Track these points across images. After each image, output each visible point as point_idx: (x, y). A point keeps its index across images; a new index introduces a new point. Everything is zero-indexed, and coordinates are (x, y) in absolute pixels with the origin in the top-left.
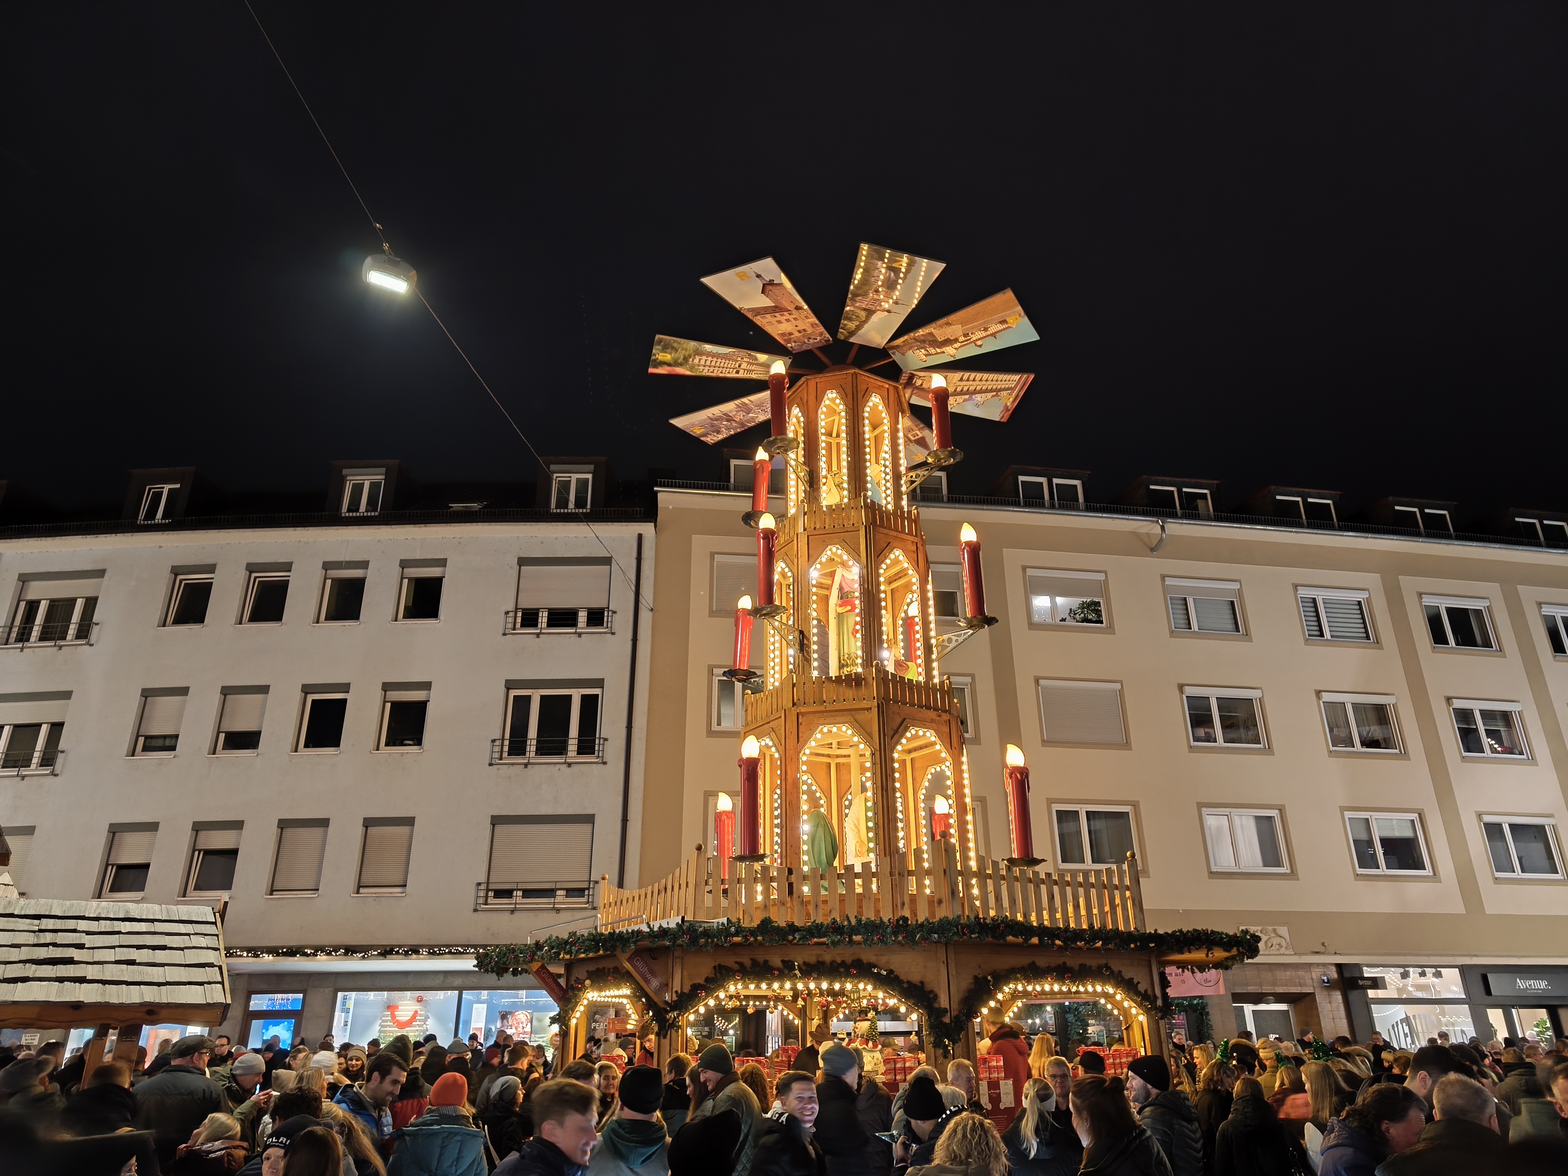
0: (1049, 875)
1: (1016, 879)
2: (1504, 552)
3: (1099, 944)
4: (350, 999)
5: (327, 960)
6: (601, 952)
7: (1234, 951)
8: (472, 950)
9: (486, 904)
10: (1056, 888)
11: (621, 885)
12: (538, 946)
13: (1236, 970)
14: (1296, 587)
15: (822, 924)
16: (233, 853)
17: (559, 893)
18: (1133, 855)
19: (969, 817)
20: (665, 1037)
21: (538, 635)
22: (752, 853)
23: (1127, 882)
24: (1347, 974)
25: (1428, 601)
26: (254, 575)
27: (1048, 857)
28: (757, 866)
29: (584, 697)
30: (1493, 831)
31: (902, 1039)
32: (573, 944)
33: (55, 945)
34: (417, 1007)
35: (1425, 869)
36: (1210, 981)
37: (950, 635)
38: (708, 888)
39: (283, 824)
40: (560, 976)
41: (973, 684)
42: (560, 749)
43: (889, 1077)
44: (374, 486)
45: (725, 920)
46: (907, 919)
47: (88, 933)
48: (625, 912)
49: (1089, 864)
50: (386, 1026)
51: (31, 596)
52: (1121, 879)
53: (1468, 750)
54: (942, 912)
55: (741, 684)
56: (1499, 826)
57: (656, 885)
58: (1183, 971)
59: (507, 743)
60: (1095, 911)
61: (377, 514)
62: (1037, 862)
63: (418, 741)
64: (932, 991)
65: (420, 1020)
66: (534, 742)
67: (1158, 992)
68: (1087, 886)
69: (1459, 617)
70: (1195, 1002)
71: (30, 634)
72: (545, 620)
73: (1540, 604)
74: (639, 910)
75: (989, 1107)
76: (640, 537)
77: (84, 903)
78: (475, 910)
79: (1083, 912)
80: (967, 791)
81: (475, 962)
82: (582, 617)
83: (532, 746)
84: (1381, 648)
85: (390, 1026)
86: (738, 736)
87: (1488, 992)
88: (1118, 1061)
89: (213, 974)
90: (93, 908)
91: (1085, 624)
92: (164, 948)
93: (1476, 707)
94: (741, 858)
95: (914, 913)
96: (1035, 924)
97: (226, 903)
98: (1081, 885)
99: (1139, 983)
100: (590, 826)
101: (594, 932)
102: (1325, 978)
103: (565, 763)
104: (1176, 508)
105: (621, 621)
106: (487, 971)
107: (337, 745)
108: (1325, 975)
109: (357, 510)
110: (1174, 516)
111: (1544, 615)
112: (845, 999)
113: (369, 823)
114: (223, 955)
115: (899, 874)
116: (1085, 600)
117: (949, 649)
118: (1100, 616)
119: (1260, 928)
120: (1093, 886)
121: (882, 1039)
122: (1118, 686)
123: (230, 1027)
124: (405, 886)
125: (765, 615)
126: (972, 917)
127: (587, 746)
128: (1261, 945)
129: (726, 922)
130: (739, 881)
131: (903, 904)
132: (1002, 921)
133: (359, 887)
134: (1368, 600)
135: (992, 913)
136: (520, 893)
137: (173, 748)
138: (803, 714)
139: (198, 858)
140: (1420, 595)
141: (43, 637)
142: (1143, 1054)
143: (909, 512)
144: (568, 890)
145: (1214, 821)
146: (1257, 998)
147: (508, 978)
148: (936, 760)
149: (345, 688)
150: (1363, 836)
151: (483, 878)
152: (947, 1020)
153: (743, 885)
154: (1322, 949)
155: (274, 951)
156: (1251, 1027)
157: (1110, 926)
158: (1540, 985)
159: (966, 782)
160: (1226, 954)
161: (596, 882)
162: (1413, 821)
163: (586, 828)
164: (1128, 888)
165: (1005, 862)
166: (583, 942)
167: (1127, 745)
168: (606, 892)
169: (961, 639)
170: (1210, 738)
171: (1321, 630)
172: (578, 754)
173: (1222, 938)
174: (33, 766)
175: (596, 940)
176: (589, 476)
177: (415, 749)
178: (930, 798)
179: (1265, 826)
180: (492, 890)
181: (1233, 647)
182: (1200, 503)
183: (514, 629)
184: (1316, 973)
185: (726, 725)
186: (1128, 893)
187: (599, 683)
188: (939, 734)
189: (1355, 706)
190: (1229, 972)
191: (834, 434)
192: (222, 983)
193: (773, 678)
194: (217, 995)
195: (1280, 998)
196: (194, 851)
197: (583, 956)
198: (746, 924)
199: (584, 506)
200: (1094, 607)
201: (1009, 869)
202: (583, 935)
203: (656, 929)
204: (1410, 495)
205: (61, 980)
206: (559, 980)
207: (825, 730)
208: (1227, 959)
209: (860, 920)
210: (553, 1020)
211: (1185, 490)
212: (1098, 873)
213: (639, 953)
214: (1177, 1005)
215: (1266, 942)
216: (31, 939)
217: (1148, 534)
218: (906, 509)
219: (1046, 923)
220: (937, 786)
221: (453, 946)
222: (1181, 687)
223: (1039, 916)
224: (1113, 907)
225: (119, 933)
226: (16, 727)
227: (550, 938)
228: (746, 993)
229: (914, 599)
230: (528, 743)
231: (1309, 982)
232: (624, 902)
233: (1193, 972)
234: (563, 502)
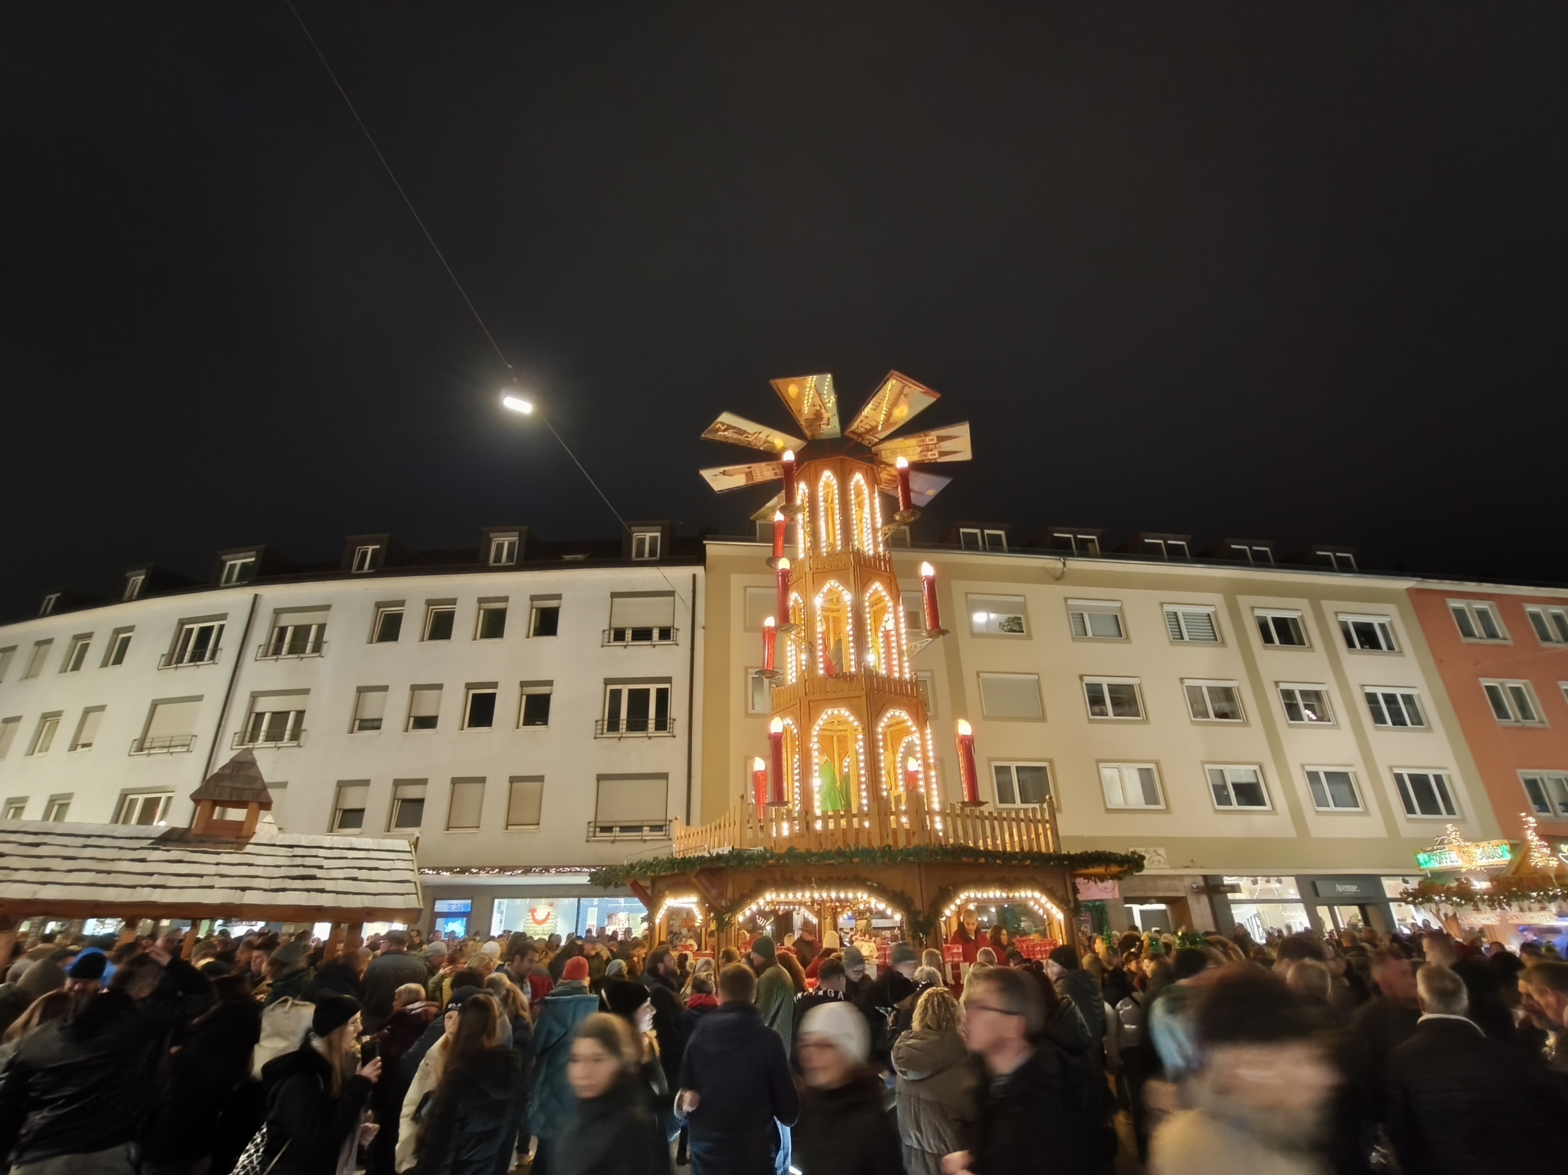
0: (990, 813)
1: (968, 816)
2: (1310, 576)
3: (1029, 862)
4: (504, 904)
5: (487, 877)
6: (676, 871)
7: (1126, 867)
8: (586, 870)
9: (595, 836)
10: (996, 823)
11: (688, 823)
12: (632, 866)
13: (1127, 880)
14: (1162, 604)
15: (831, 851)
16: (421, 801)
17: (645, 828)
18: (1051, 798)
19: (933, 773)
20: (722, 931)
21: (625, 647)
22: (779, 799)
23: (1047, 817)
24: (1211, 882)
25: (1259, 613)
26: (431, 608)
27: (990, 800)
28: (784, 809)
29: (659, 691)
30: (1313, 777)
31: (889, 932)
32: (657, 865)
33: (304, 866)
34: (550, 909)
35: (1265, 805)
36: (1108, 888)
37: (916, 643)
38: (749, 825)
39: (455, 781)
40: (647, 888)
41: (932, 677)
42: (643, 727)
43: (881, 960)
44: (512, 545)
45: (762, 848)
46: (891, 846)
47: (326, 858)
48: (692, 842)
49: (1018, 804)
50: (528, 923)
51: (282, 624)
52: (1042, 815)
53: (1292, 719)
54: (915, 841)
55: (768, 680)
56: (1317, 774)
57: (713, 823)
58: (1088, 882)
59: (606, 723)
60: (1025, 838)
61: (513, 564)
62: (982, 804)
63: (545, 722)
64: (909, 898)
65: (552, 919)
66: (625, 722)
67: (1071, 898)
68: (1018, 820)
69: (1281, 624)
70: (1097, 904)
71: (281, 650)
72: (630, 636)
73: (1337, 613)
74: (702, 841)
75: (953, 983)
76: (694, 576)
77: (322, 837)
78: (587, 841)
79: (1016, 839)
80: (931, 754)
81: (589, 878)
82: (656, 634)
83: (623, 725)
84: (1226, 647)
85: (531, 923)
86: (766, 717)
87: (1317, 894)
88: (1043, 949)
89: (410, 888)
90: (328, 840)
91: (1011, 633)
92: (376, 869)
93: (1296, 688)
94: (772, 804)
95: (896, 842)
96: (982, 848)
97: (418, 838)
98: (1014, 820)
99: (1057, 890)
100: (665, 782)
101: (671, 857)
102: (1194, 886)
103: (647, 736)
104: (1072, 549)
105: (682, 636)
106: (596, 884)
107: (490, 725)
108: (1194, 883)
109: (500, 561)
110: (1072, 555)
111: (1340, 622)
112: (848, 904)
113: (513, 780)
114: (417, 873)
115: (885, 814)
116: (1010, 616)
117: (915, 653)
118: (1021, 627)
119: (1143, 849)
120: (1022, 820)
121: (875, 932)
122: (1036, 677)
123: (421, 925)
124: (538, 824)
125: (784, 630)
126: (937, 845)
127: (662, 724)
128: (1145, 862)
129: (763, 850)
130: (771, 820)
131: (888, 835)
132: (959, 847)
133: (508, 825)
134: (1215, 613)
135: (951, 841)
136: (618, 829)
137: (378, 728)
138: (813, 701)
139: (398, 805)
140: (1253, 608)
141: (290, 652)
142: (1061, 943)
143: (884, 556)
144: (651, 827)
145: (1108, 772)
146: (1142, 901)
147: (611, 888)
148: (908, 732)
149: (495, 685)
150: (1219, 782)
151: (592, 819)
152: (921, 919)
153: (774, 824)
154: (1191, 864)
155: (450, 869)
156: (1138, 922)
157: (1036, 850)
158: (1352, 889)
159: (930, 747)
160: (1120, 869)
161: (671, 821)
162: (1255, 771)
163: (662, 783)
164: (1047, 822)
165: (960, 804)
166: (663, 864)
167: (1043, 718)
168: (678, 829)
169: (923, 645)
170: (1103, 713)
171: (1181, 634)
172: (656, 730)
173: (1117, 858)
174: (285, 741)
175: (672, 862)
176: (658, 534)
177: (543, 728)
178: (904, 759)
179: (1146, 777)
180: (598, 827)
181: (1117, 649)
182: (1090, 545)
183: (609, 642)
184: (1187, 882)
185: (758, 709)
186: (1048, 825)
187: (668, 680)
188: (910, 714)
189: (1209, 689)
190: (1122, 882)
191: (830, 501)
192: (417, 894)
193: (791, 676)
194: (413, 902)
195: (1160, 900)
196: (394, 799)
197: (663, 874)
198: (777, 851)
199: (655, 555)
200: (1017, 621)
201: (962, 809)
202: (663, 860)
203: (714, 855)
204: (1242, 538)
205: (308, 890)
206: (647, 891)
207: (829, 713)
208: (1120, 872)
209: (858, 848)
210: (644, 920)
211: (1079, 536)
212: (1026, 810)
213: (702, 872)
214: (1085, 906)
215: (1149, 859)
216: (287, 861)
217: (1053, 569)
218: (882, 554)
219: (990, 848)
220: (910, 751)
221: (573, 867)
222: (1081, 677)
223: (985, 842)
224: (1037, 835)
225: (346, 858)
226: (274, 713)
227: (640, 861)
228: (778, 900)
229: (890, 618)
230: (621, 722)
231: (1182, 888)
232: (692, 835)
233: (1096, 882)
234: (640, 553)
